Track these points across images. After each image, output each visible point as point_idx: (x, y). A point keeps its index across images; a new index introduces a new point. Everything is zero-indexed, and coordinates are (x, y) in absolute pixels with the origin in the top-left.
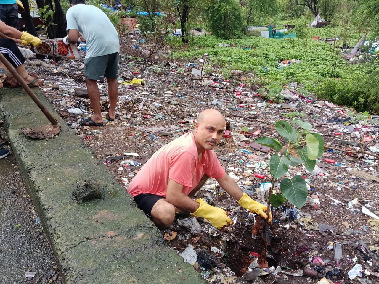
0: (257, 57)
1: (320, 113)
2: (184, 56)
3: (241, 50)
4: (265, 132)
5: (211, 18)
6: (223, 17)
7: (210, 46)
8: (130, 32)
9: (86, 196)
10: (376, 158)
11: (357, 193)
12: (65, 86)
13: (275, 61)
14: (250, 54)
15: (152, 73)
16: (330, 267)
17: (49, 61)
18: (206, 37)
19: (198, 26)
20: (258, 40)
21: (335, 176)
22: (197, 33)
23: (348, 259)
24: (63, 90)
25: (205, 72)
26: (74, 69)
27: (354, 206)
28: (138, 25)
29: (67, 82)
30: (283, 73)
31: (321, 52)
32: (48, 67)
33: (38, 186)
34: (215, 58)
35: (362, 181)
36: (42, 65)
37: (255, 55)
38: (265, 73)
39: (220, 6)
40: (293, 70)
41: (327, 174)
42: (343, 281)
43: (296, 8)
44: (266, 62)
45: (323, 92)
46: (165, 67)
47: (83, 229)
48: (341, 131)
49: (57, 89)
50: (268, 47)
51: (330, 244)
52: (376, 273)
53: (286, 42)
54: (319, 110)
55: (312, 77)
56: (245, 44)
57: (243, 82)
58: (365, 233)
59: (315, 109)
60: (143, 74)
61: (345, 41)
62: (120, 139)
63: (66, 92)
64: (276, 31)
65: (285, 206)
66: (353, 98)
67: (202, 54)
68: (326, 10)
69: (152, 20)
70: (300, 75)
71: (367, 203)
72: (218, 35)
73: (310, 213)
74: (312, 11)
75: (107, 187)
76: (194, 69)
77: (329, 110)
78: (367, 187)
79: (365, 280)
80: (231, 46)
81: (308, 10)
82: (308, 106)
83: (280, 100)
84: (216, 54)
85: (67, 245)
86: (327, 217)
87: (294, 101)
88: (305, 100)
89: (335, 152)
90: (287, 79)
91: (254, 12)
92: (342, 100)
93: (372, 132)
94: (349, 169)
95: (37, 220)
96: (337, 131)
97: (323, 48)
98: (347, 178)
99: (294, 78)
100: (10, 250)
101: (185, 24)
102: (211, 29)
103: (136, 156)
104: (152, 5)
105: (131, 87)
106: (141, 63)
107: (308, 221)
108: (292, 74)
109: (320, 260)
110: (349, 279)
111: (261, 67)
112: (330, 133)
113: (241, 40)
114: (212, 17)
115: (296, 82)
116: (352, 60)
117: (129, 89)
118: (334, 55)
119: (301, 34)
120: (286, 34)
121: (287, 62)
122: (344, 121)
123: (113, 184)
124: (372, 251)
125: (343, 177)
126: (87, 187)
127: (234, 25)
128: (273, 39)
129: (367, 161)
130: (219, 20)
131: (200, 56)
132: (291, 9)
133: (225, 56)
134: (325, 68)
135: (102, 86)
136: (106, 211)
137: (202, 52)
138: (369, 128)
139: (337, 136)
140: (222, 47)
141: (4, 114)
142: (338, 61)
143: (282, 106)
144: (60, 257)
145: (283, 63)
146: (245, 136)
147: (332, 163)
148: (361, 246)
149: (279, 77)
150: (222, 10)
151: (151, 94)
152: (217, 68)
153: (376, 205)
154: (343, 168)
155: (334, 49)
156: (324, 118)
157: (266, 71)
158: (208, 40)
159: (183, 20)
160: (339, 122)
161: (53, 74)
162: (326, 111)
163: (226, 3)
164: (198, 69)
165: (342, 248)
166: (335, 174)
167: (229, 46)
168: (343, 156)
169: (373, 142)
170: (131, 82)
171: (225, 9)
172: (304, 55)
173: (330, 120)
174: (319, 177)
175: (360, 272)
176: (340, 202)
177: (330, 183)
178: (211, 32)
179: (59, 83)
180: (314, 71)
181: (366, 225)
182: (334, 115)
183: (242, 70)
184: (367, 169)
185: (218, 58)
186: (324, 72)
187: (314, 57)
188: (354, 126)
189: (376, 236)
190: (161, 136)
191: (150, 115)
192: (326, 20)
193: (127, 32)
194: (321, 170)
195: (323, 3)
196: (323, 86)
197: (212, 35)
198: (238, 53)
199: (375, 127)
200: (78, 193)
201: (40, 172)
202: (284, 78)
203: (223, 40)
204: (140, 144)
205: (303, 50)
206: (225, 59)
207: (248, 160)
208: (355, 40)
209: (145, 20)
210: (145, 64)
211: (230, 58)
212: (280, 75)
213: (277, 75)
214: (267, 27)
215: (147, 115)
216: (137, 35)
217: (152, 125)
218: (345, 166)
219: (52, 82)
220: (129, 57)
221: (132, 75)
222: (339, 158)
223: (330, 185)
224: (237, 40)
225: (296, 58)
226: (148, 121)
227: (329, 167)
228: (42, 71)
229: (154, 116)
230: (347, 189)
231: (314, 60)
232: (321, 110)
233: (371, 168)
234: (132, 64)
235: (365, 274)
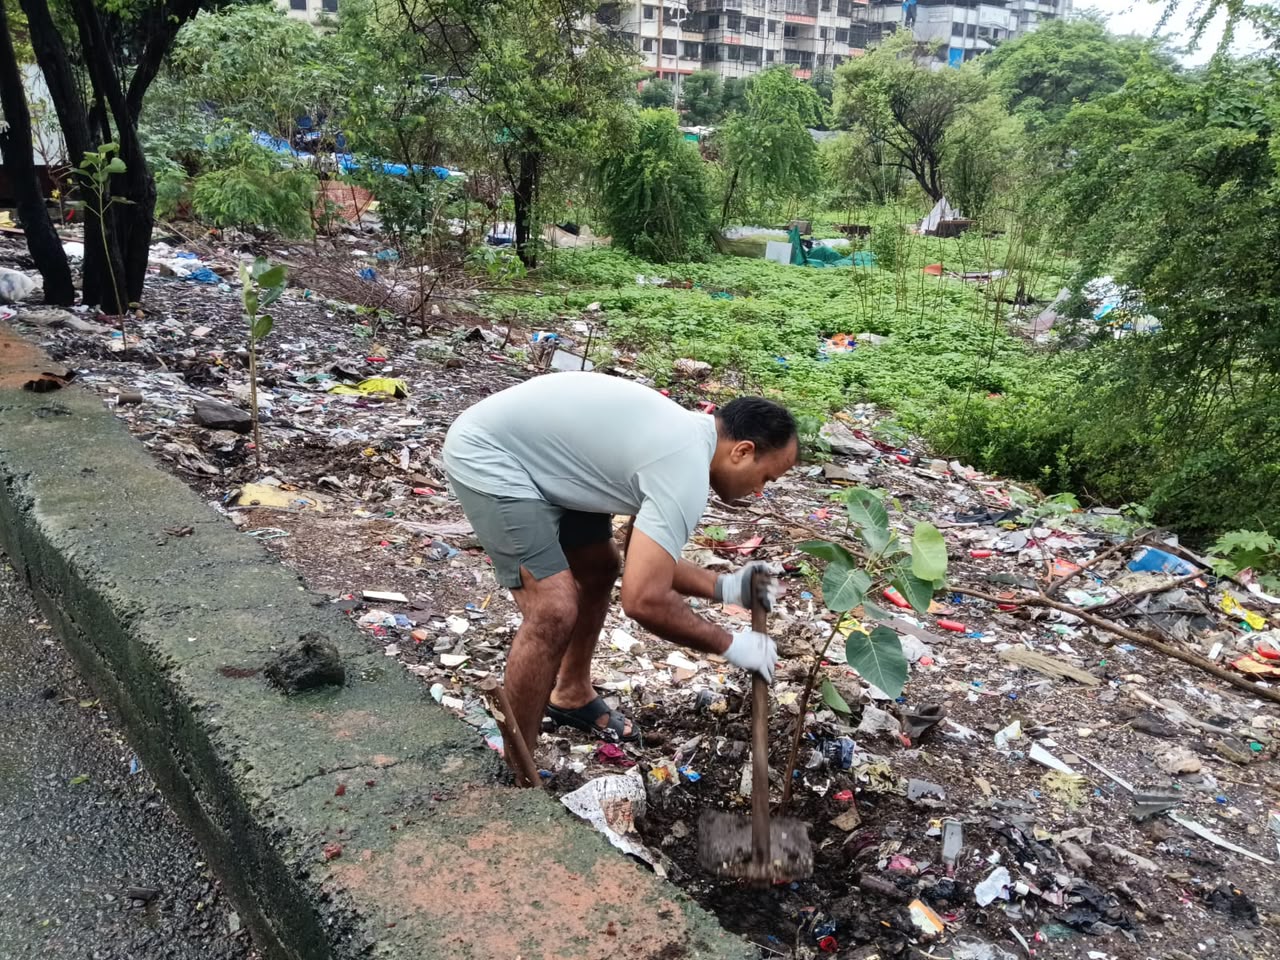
0: (752, 323)
1: (933, 496)
2: (523, 308)
3: (705, 298)
4: (772, 543)
5: (611, 194)
6: (649, 192)
7: (608, 281)
8: (345, 225)
9: (307, 676)
10: (1082, 620)
11: (1019, 709)
12: (158, 394)
13: (811, 337)
14: (733, 311)
15: (426, 361)
16: (931, 877)
17: (88, 311)
18: (594, 253)
19: (570, 217)
20: (758, 269)
21: (964, 666)
22: (565, 240)
23: (977, 858)
24: (155, 407)
25: (594, 364)
26: (171, 341)
27: (1012, 743)
28: (374, 205)
29: (162, 382)
30: (834, 373)
31: (947, 313)
32: (90, 332)
33: (165, 655)
34: (622, 320)
35: (1035, 678)
36: (70, 326)
37: (749, 317)
38: (780, 374)
39: (638, 158)
40: (862, 365)
41: (942, 660)
42: (962, 910)
43: (874, 173)
44: (783, 338)
45: (950, 433)
46: (466, 344)
47: (310, 751)
48: (989, 545)
49: (137, 401)
50: (789, 293)
51: (933, 824)
52: (1047, 892)
53: (844, 278)
54: (931, 486)
55: (919, 389)
56: (716, 279)
57: (709, 397)
58: (1032, 806)
59: (921, 482)
60: (399, 362)
61: (1021, 282)
62: (347, 554)
63: (166, 412)
64: (814, 242)
65: (820, 732)
66: (1040, 455)
67: (581, 306)
68: (965, 184)
69: (421, 191)
70: (883, 381)
71: (1045, 735)
72: (631, 247)
73: (889, 755)
74: (924, 185)
75: (353, 660)
76: (558, 353)
77: (960, 487)
78: (1049, 694)
79: (1016, 908)
80: (673, 283)
81: (910, 182)
82: (900, 473)
83: (818, 454)
84: (626, 306)
85: (276, 784)
86: (933, 766)
87: (860, 458)
88: (893, 457)
89: (967, 600)
90: (844, 392)
91: (744, 181)
92: (1008, 461)
93: (1076, 550)
94: (1003, 648)
95: (132, 765)
96: (979, 545)
97: (953, 301)
98: (997, 671)
99: (866, 391)
100: (69, 838)
101: (529, 211)
102: (609, 226)
103: (399, 602)
104: (421, 145)
105: (362, 403)
106: (390, 327)
107: (879, 771)
108: (860, 379)
109: (907, 863)
110: (978, 906)
111: (766, 354)
112: (961, 551)
113: (705, 266)
114: (615, 191)
115: (872, 401)
116: (1040, 339)
117: (355, 406)
118: (988, 324)
119: (888, 257)
120: (844, 254)
121: (846, 342)
122: (1002, 519)
123: (369, 652)
124: (1040, 842)
125: (985, 667)
126: (307, 654)
127: (682, 221)
128: (802, 268)
129: (1055, 627)
130: (636, 202)
131: (574, 311)
132: (858, 176)
133: (654, 314)
134: (961, 363)
135: (272, 397)
136: (362, 712)
137: (581, 300)
138: (1069, 538)
139: (978, 561)
140: (646, 287)
141: (10, 470)
142: (998, 342)
143: (823, 473)
144: (257, 811)
145: (835, 344)
146: (716, 553)
147: (957, 630)
148: (1013, 827)
149: (822, 387)
150: (647, 171)
151: (430, 425)
152: (629, 350)
153: (1069, 739)
154: (986, 645)
155: (986, 305)
156: (945, 509)
157: (782, 366)
158: (600, 261)
159: (523, 196)
160: (989, 522)
161: (109, 355)
162: (950, 488)
163: (657, 150)
164: (570, 351)
165: (964, 832)
166: (963, 659)
167: (667, 285)
168: (988, 612)
169: (1077, 579)
170: (361, 387)
171: (654, 168)
172: (898, 319)
173: (961, 516)
174: (921, 669)
175: (1005, 887)
176: (974, 733)
177: (948, 683)
178: (610, 239)
179: (140, 385)
180: (927, 369)
181: (1036, 788)
182: (974, 502)
183: (708, 362)
184: (1053, 648)
185: (633, 320)
186: (957, 374)
187: (927, 327)
188: (1027, 532)
189: (1060, 815)
190: (467, 549)
191: (432, 487)
192: (966, 215)
193: (335, 224)
194: (927, 649)
195: (956, 164)
196: (952, 416)
197: (613, 246)
198: (695, 307)
199: (1086, 536)
200: (284, 668)
201: (161, 622)
202: (836, 391)
203: (649, 266)
204: (409, 569)
205: (894, 306)
206: (657, 323)
207: (723, 619)
208: (1053, 279)
209: (400, 190)
210: (403, 332)
211: (669, 322)
212: (824, 379)
213: (814, 380)
214: (786, 228)
215: (422, 485)
216: (368, 236)
217: (439, 516)
218: (994, 640)
219: (115, 379)
220: (353, 307)
221: (363, 363)
222: (977, 619)
223: (948, 688)
224: (692, 266)
225: (874, 330)
226: (428, 503)
227: (949, 642)
228: (74, 345)
229: (444, 490)
230: (996, 699)
231: (928, 337)
232: (936, 485)
233: (1064, 646)
234: (363, 330)
235: (1016, 893)
